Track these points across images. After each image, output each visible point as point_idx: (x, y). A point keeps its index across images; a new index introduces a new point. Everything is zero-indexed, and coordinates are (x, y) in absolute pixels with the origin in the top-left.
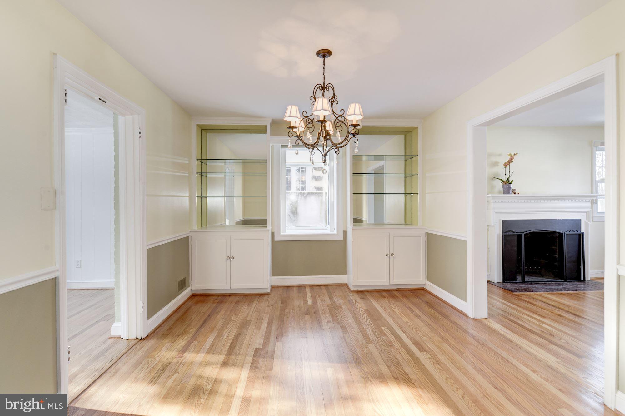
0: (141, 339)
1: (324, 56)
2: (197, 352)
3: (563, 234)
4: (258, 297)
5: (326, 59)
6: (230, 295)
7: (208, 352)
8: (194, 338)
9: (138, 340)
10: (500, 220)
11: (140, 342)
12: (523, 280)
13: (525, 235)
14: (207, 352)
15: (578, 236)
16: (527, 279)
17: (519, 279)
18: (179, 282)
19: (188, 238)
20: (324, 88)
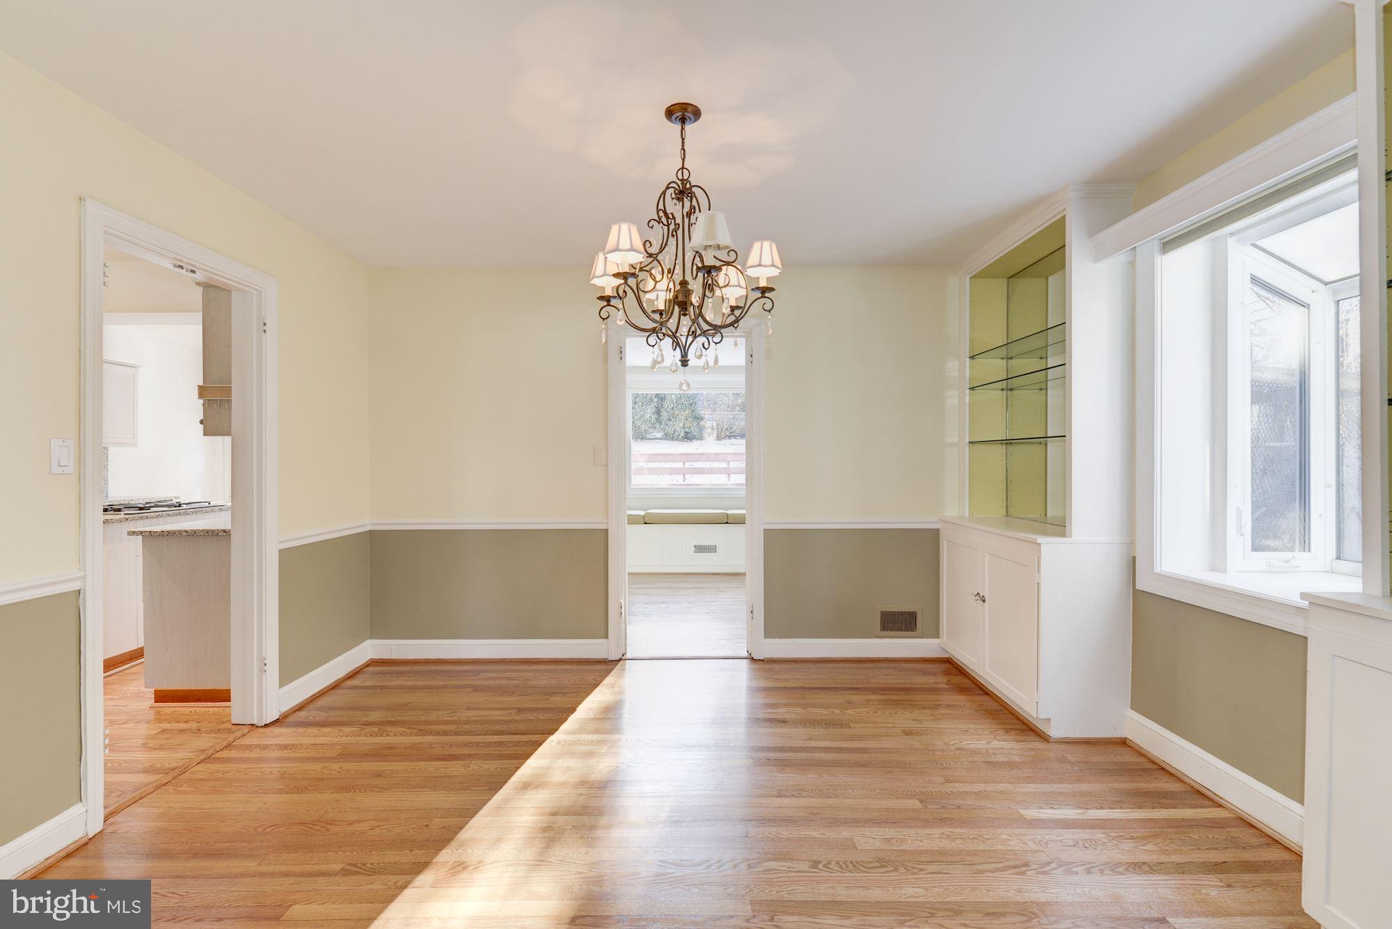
1: (683, 120)
5: (688, 127)
18: (882, 612)
19: (937, 531)
20: (681, 192)
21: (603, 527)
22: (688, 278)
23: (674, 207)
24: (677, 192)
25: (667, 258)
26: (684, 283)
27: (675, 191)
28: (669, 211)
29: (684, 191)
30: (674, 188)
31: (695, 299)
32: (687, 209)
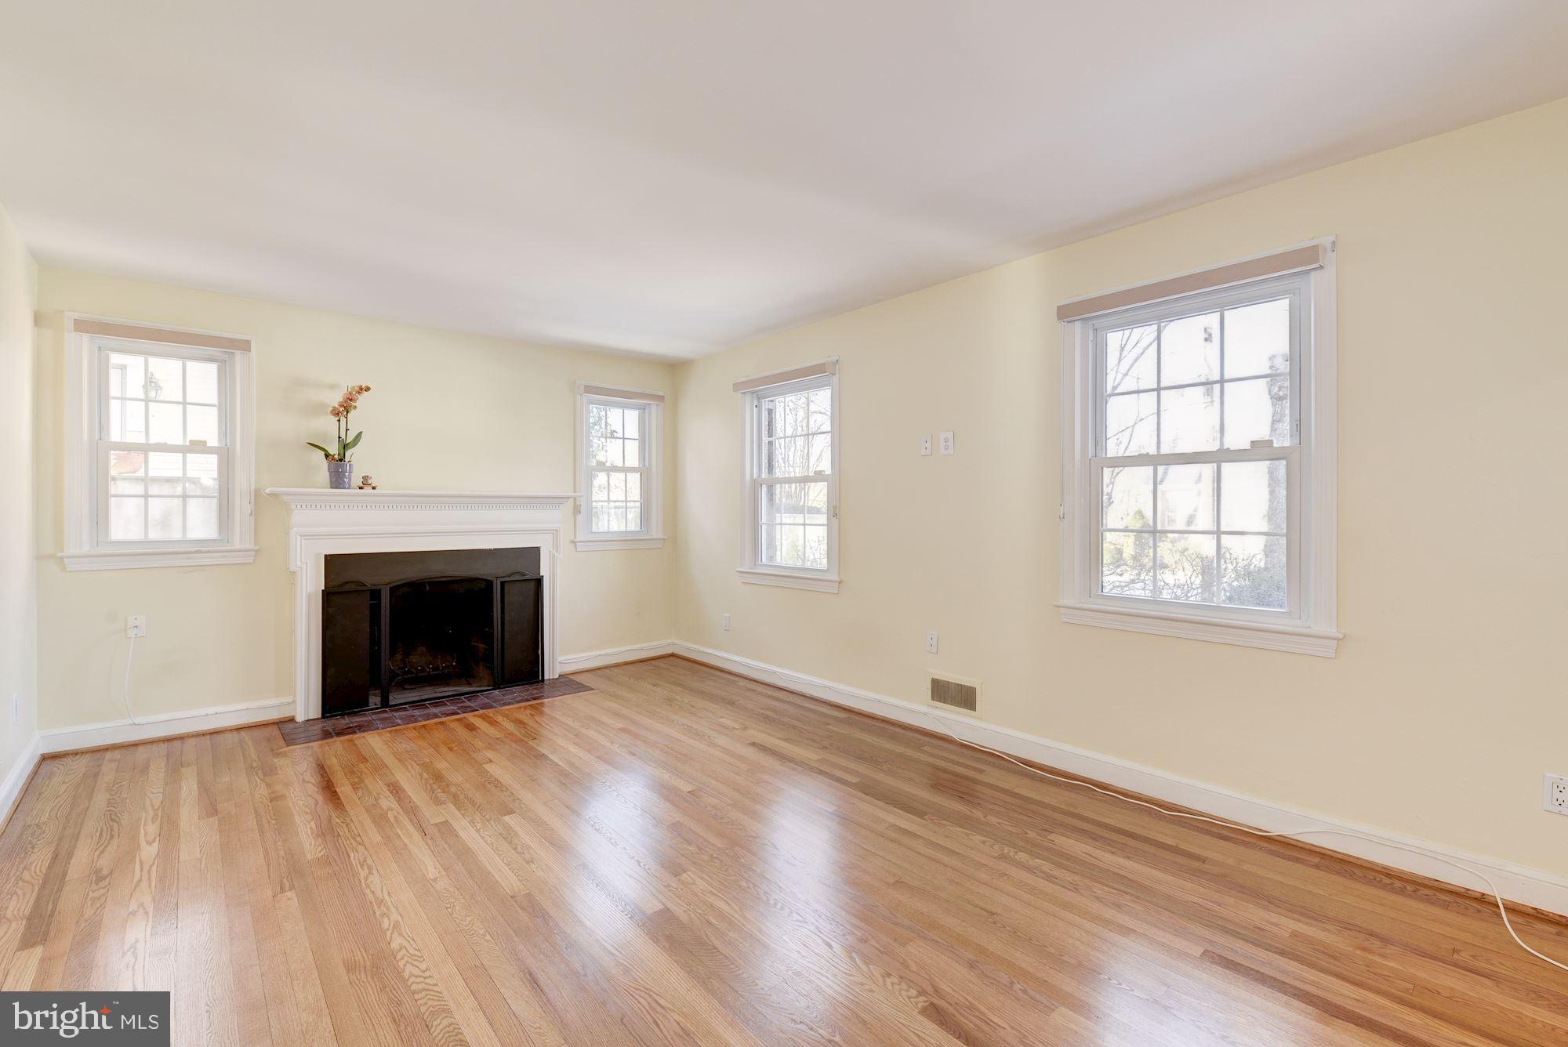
3: (492, 582)
10: (318, 555)
12: (385, 703)
13: (393, 590)
15: (532, 585)
16: (396, 698)
17: (374, 700)
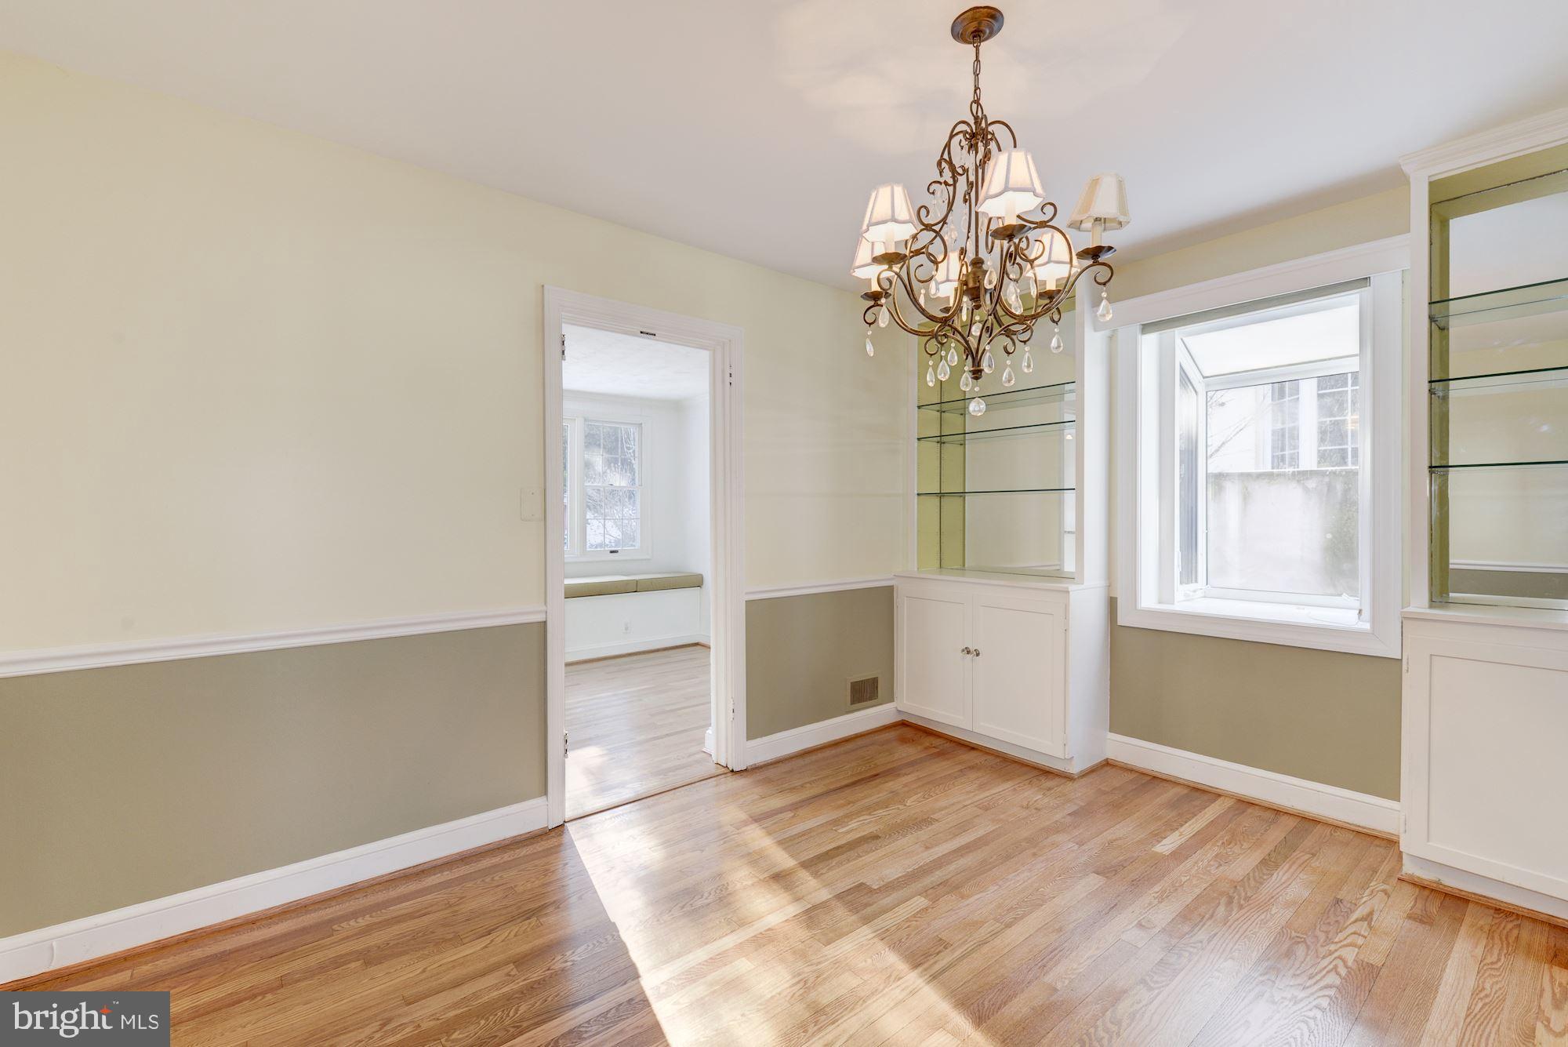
0: (732, 771)
1: (978, 36)
2: (767, 832)
4: (1036, 773)
5: (985, 44)
6: (972, 748)
7: (780, 843)
8: (795, 807)
9: (725, 770)
11: (730, 774)
14: (779, 841)
18: (852, 683)
19: (891, 589)
20: (973, 135)
21: (540, 618)
22: (983, 254)
23: (963, 158)
24: (968, 136)
25: (955, 232)
26: (978, 263)
27: (964, 136)
28: (957, 162)
29: (979, 135)
30: (961, 132)
31: (990, 281)
32: (980, 156)
